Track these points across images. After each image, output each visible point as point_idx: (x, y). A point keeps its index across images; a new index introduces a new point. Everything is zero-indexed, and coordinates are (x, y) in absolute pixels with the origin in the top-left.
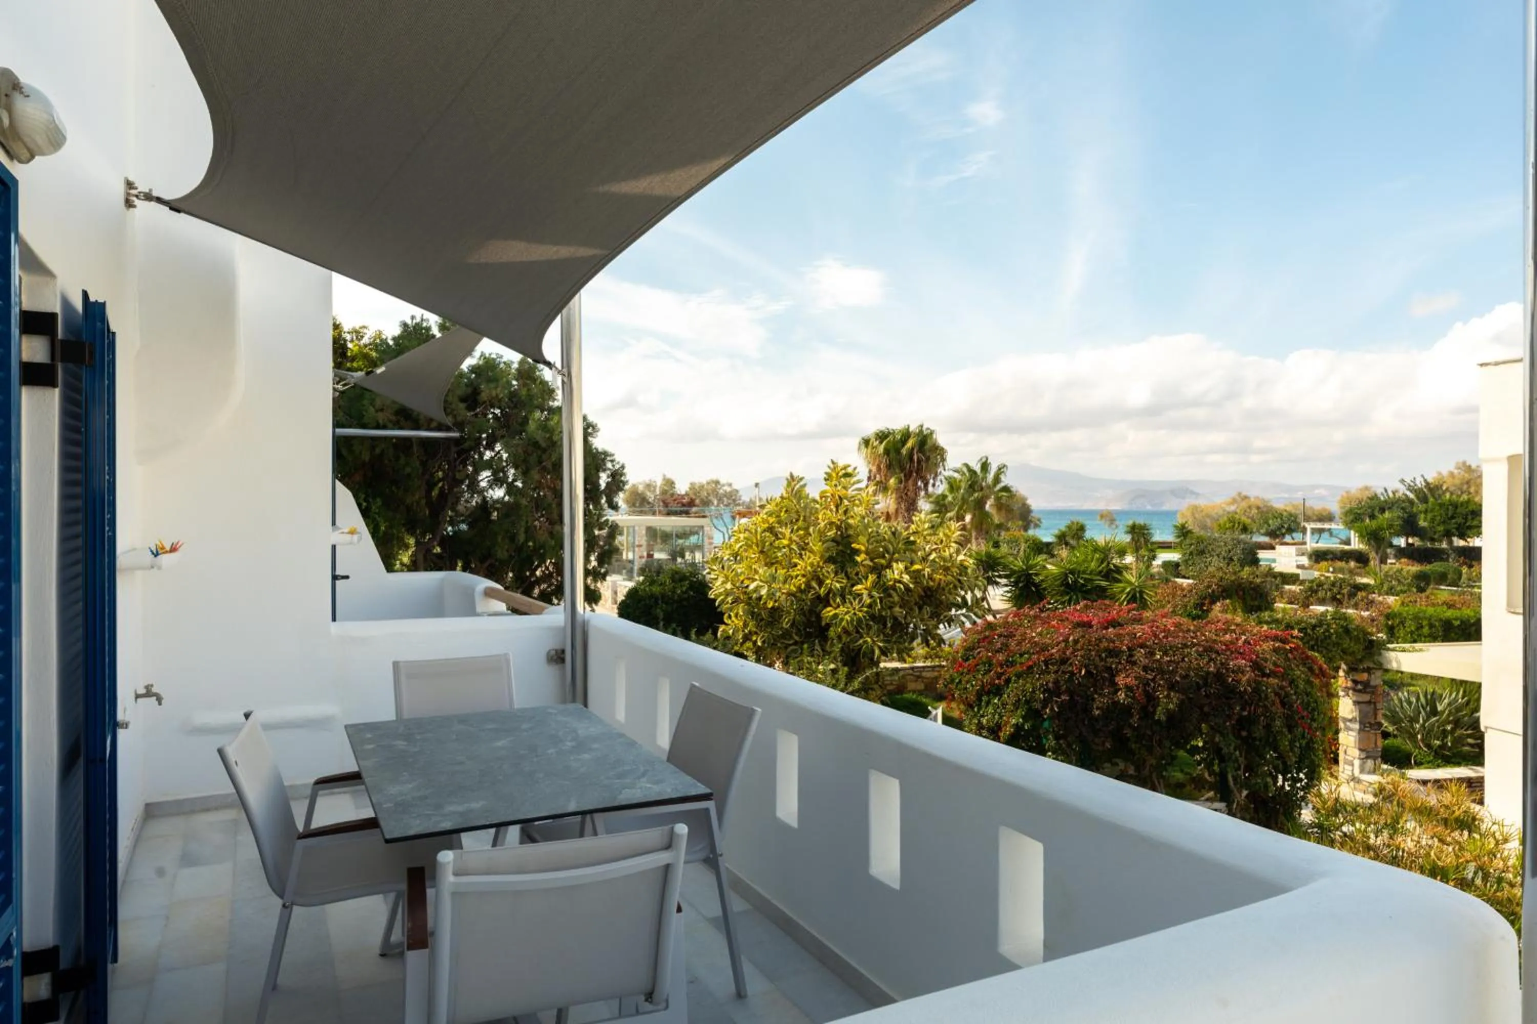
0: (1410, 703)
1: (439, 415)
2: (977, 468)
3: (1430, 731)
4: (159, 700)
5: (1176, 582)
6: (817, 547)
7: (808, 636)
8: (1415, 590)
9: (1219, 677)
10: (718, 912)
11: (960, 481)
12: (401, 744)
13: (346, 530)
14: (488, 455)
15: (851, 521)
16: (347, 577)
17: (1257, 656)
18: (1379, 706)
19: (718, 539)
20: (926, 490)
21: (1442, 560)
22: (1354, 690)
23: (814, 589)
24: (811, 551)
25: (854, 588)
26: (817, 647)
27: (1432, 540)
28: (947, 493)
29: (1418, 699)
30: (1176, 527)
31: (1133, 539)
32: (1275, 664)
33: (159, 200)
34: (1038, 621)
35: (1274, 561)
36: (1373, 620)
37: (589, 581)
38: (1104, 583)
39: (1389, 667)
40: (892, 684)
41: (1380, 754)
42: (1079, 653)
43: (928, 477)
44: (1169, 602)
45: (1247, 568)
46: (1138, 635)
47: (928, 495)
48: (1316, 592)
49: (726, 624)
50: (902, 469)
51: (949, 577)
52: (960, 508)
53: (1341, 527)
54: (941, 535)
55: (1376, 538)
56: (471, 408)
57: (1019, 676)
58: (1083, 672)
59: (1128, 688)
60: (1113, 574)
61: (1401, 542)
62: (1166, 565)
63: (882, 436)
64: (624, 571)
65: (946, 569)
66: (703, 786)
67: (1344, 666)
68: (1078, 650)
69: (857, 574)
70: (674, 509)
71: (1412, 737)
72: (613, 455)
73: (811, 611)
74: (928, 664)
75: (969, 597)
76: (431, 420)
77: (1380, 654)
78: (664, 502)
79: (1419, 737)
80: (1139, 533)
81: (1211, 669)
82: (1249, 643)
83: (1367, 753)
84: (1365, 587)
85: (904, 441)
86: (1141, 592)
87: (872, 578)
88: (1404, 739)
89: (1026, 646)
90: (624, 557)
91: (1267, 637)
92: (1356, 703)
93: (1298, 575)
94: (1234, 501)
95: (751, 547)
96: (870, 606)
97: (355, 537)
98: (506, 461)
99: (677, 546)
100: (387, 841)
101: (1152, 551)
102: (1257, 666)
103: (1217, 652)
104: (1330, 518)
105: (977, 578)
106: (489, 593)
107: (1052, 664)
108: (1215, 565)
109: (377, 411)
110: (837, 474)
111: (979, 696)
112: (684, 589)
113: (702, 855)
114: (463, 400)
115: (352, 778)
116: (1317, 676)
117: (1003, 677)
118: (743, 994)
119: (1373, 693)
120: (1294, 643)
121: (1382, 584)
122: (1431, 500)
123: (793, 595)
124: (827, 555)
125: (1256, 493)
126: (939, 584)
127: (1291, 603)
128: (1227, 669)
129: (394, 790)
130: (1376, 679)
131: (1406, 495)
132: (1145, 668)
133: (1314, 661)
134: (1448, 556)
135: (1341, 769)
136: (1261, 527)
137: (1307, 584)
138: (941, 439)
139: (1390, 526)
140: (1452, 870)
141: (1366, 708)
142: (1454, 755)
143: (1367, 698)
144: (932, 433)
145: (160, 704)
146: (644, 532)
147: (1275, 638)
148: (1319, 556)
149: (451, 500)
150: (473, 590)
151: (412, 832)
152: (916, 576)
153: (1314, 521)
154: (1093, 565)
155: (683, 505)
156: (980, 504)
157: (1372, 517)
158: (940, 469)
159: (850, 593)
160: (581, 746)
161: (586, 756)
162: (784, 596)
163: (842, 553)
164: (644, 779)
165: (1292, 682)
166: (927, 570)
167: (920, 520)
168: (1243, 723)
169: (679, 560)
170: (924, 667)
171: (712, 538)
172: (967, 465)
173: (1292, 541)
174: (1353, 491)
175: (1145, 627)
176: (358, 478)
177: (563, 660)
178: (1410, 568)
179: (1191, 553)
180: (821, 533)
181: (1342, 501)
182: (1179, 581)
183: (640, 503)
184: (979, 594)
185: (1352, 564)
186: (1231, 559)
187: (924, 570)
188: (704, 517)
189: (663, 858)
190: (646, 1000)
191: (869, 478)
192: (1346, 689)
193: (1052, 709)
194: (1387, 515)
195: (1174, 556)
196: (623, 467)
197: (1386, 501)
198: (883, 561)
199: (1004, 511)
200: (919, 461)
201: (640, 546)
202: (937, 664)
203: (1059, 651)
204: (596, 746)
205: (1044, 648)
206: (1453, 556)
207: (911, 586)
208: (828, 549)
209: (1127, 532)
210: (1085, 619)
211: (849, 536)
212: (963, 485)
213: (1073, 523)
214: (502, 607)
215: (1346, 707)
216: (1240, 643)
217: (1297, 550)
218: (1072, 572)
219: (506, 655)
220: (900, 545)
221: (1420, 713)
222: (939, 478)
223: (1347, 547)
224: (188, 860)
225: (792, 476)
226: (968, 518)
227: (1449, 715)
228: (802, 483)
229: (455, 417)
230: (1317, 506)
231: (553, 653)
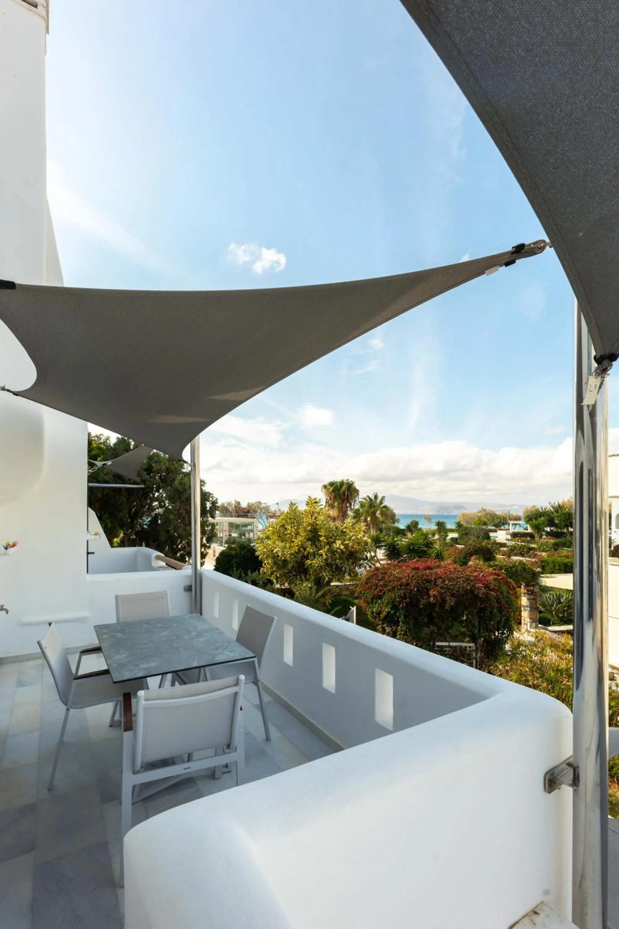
0: (550, 599)
1: (134, 477)
2: (373, 498)
3: (558, 610)
4: (7, 612)
5: (456, 547)
6: (303, 534)
7: (299, 572)
8: (553, 550)
9: (472, 591)
10: (258, 702)
11: (366, 503)
12: (119, 635)
13: (93, 534)
14: (157, 494)
15: (318, 522)
16: (93, 553)
17: (487, 582)
18: (538, 600)
19: (260, 527)
20: (351, 508)
21: (564, 537)
22: (528, 594)
23: (302, 552)
24: (301, 536)
25: (320, 552)
26: (303, 577)
27: (561, 528)
28: (360, 508)
29: (553, 597)
30: (456, 523)
31: (438, 528)
32: (495, 585)
33: (8, 390)
34: (397, 567)
35: (497, 537)
36: (536, 563)
37: (203, 550)
38: (425, 549)
39: (541, 584)
40: (336, 592)
41: (538, 620)
42: (414, 581)
43: (352, 502)
44: (453, 555)
45: (485, 541)
46: (439, 573)
47: (351, 509)
48: (513, 551)
49: (263, 567)
50: (340, 498)
51: (360, 547)
52: (366, 515)
53: (524, 523)
54: (357, 528)
55: (537, 528)
56: (149, 474)
57: (389, 591)
58: (416, 589)
59: (434, 596)
60: (429, 545)
61: (548, 529)
62: (452, 539)
63: (332, 484)
64: (218, 542)
65: (359, 543)
66: (252, 653)
67: (523, 584)
68: (413, 580)
69: (320, 546)
70: (241, 514)
71: (551, 612)
72: (213, 494)
73: (300, 562)
74: (351, 583)
75: (369, 555)
76: (130, 480)
77: (538, 579)
78: (236, 511)
79: (554, 613)
80: (441, 526)
81: (469, 588)
82: (484, 577)
83: (533, 620)
84: (533, 549)
85: (341, 487)
86: (441, 553)
87: (327, 547)
88: (548, 614)
89: (392, 578)
90: (218, 535)
91: (491, 573)
92: (528, 599)
93: (506, 544)
94: (480, 512)
95: (274, 534)
96: (326, 560)
97: (98, 537)
98: (165, 498)
99: (242, 530)
100: (115, 683)
101: (446, 533)
102: (487, 586)
103: (471, 580)
104: (519, 519)
105: (372, 547)
106: (158, 558)
107: (403, 586)
108: (472, 540)
109: (105, 475)
110: (311, 502)
111: (372, 599)
112: (245, 552)
113: (252, 680)
114: (145, 470)
115: (97, 650)
116: (511, 590)
117: (382, 592)
118: (269, 738)
119: (535, 595)
120: (502, 576)
121: (540, 547)
122: (560, 511)
123: (293, 554)
124: (307, 537)
125: (490, 508)
126: (356, 549)
127: (504, 555)
128: (475, 588)
129: (117, 657)
130: (537, 589)
131: (550, 510)
132: (441, 588)
133: (511, 583)
134: (567, 535)
135: (522, 627)
136: (491, 523)
137: (510, 547)
138: (357, 486)
139: (544, 523)
140: (564, 671)
141: (533, 601)
142: (568, 620)
143: (532, 597)
144: (353, 484)
145: (7, 613)
146: (227, 525)
147: (495, 574)
148: (515, 535)
149: (140, 514)
150: (151, 556)
151: (125, 678)
152: (346, 546)
153: (513, 520)
154: (421, 541)
155: (245, 512)
156: (374, 513)
157: (536, 519)
158: (357, 498)
159: (318, 554)
160: (199, 634)
161: (201, 639)
162: (289, 555)
163: (314, 536)
164: (226, 650)
165: (501, 593)
166: (350, 544)
167: (348, 522)
168: (481, 610)
169: (243, 537)
170: (350, 585)
171: (258, 527)
172: (368, 497)
173: (504, 529)
174: (529, 508)
175: (441, 570)
176: (97, 505)
177: (191, 590)
178: (551, 541)
179: (462, 534)
180: (305, 528)
181: (524, 512)
182: (458, 546)
183: (225, 511)
184: (373, 554)
185: (528, 538)
186: (479, 537)
187: (349, 544)
188: (254, 518)
189: (234, 689)
190: (227, 748)
191: (326, 502)
192: (524, 593)
193: (403, 605)
194: (542, 518)
195: (455, 535)
196: (217, 499)
197: (542, 512)
198: (332, 540)
199: (384, 516)
200: (348, 495)
201: (225, 531)
202: (355, 583)
203: (405, 580)
204: (205, 634)
205: (400, 579)
206: (569, 535)
207: (344, 550)
208: (308, 535)
209: (436, 525)
210: (417, 566)
211: (317, 529)
212: (367, 505)
213: (413, 521)
214: (163, 564)
215: (524, 601)
216: (481, 576)
217: (506, 532)
218: (412, 544)
219: (166, 591)
220: (339, 533)
221: (554, 602)
222: (356, 503)
223: (526, 531)
224: (20, 684)
225: (291, 503)
226: (369, 519)
227: (566, 604)
228: (295, 506)
229: (141, 477)
230: (514, 513)
231: (187, 587)
